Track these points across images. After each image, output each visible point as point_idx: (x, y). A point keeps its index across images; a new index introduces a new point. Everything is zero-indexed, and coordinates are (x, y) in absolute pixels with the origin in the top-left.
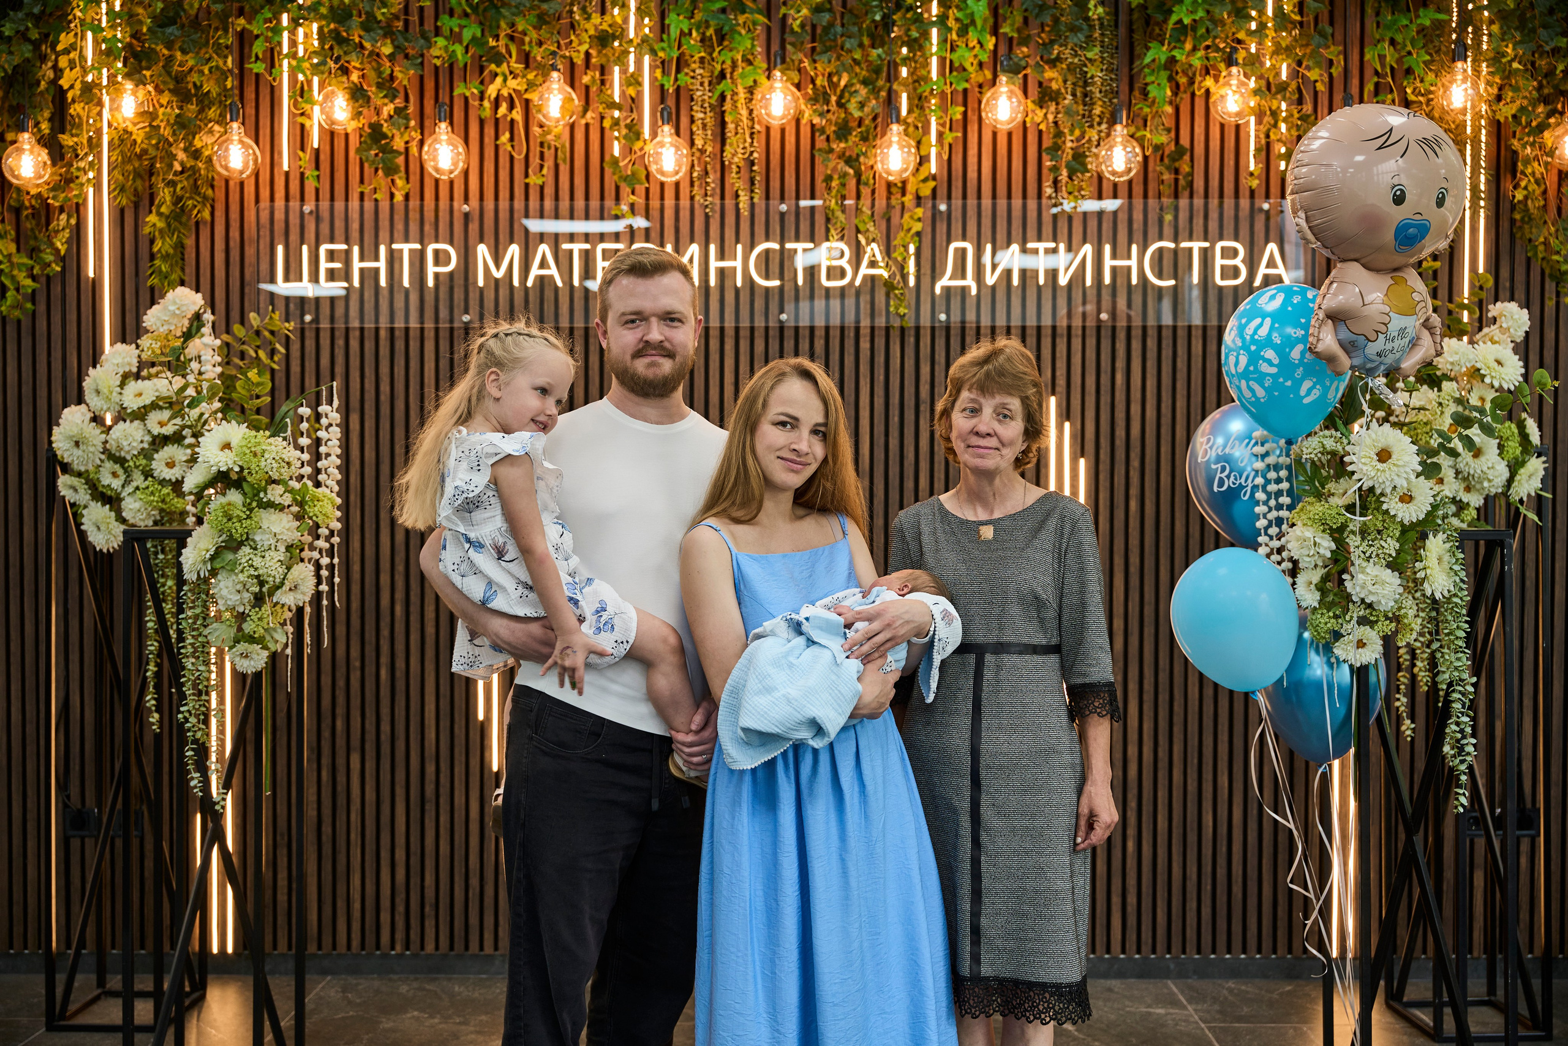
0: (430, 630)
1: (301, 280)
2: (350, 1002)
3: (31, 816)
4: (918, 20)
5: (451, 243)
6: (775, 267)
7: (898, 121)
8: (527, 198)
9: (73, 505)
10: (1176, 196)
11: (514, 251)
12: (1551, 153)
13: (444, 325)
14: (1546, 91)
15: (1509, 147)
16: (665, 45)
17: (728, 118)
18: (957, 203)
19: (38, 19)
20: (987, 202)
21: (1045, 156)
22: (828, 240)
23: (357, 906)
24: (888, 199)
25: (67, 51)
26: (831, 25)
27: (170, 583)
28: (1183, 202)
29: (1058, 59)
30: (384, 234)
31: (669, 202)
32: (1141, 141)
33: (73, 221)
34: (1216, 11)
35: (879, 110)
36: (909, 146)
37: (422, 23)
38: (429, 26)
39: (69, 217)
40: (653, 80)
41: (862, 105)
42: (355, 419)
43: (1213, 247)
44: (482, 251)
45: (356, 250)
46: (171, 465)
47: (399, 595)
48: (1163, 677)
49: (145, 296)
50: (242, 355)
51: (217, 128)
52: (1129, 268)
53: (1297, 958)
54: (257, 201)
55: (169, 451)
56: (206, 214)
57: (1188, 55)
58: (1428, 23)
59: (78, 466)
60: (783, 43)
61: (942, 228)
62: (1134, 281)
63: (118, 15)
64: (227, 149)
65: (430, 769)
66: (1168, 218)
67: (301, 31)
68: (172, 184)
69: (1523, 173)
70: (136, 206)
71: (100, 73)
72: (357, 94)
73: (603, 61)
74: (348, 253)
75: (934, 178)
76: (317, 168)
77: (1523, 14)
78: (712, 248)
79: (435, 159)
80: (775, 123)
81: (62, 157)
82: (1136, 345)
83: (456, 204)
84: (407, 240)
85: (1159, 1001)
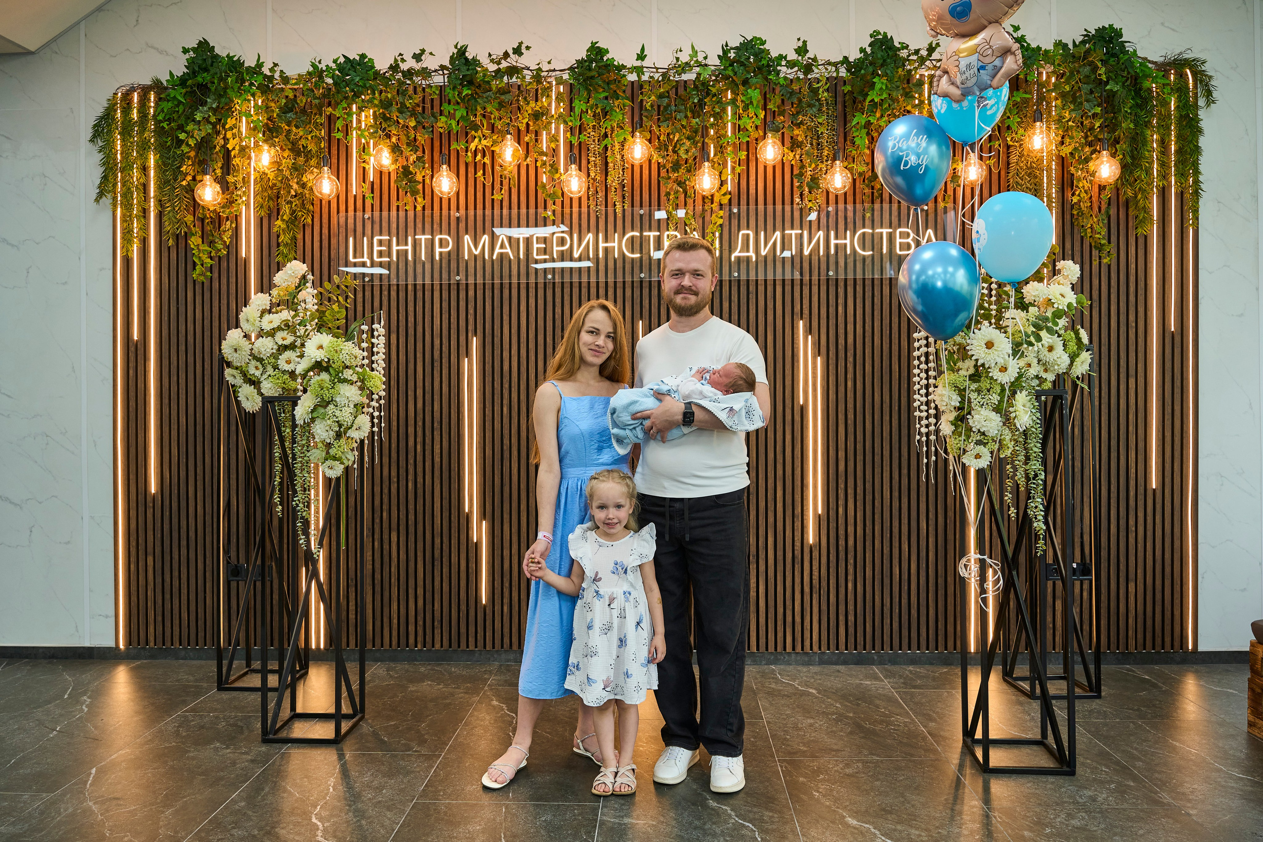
0: (437, 459)
1: (363, 257)
2: (391, 676)
3: (209, 568)
4: (719, 102)
5: (449, 235)
6: (637, 246)
7: (708, 161)
8: (493, 208)
9: (233, 386)
10: (873, 203)
11: (486, 238)
12: (1093, 174)
13: (445, 282)
14: (1090, 139)
15: (1069, 172)
16: (572, 118)
17: (610, 160)
18: (744, 207)
19: (215, 111)
20: (761, 207)
21: (795, 180)
22: (668, 230)
23: (395, 621)
24: (703, 206)
25: (231, 129)
26: (669, 105)
27: (288, 430)
28: (877, 206)
29: (802, 123)
30: (411, 230)
31: (575, 209)
32: (850, 170)
33: (234, 225)
34: (894, 94)
35: (697, 154)
36: (715, 174)
37: (432, 108)
38: (436, 109)
39: (232, 223)
40: (565, 138)
41: (687, 151)
42: (394, 337)
43: (895, 231)
44: (467, 238)
45: (394, 239)
46: (288, 362)
47: (419, 440)
48: (869, 486)
49: (274, 267)
50: (329, 300)
51: (315, 170)
52: (845, 245)
53: (950, 653)
54: (338, 212)
55: (288, 354)
56: (309, 220)
57: (878, 120)
58: (1019, 100)
59: (236, 363)
60: (641, 115)
61: (735, 222)
62: (848, 252)
63: (260, 107)
64: (321, 182)
65: (437, 541)
66: (868, 215)
67: (363, 114)
68: (290, 203)
69: (1077, 186)
70: (270, 216)
71: (250, 141)
72: (395, 149)
73: (537, 128)
74: (390, 241)
75: (730, 193)
76: (372, 192)
77: (1075, 94)
78: (600, 235)
79: (440, 186)
80: (637, 163)
81: (228, 189)
82: (850, 290)
83: (452, 212)
84: (423, 233)
85: (867, 677)
